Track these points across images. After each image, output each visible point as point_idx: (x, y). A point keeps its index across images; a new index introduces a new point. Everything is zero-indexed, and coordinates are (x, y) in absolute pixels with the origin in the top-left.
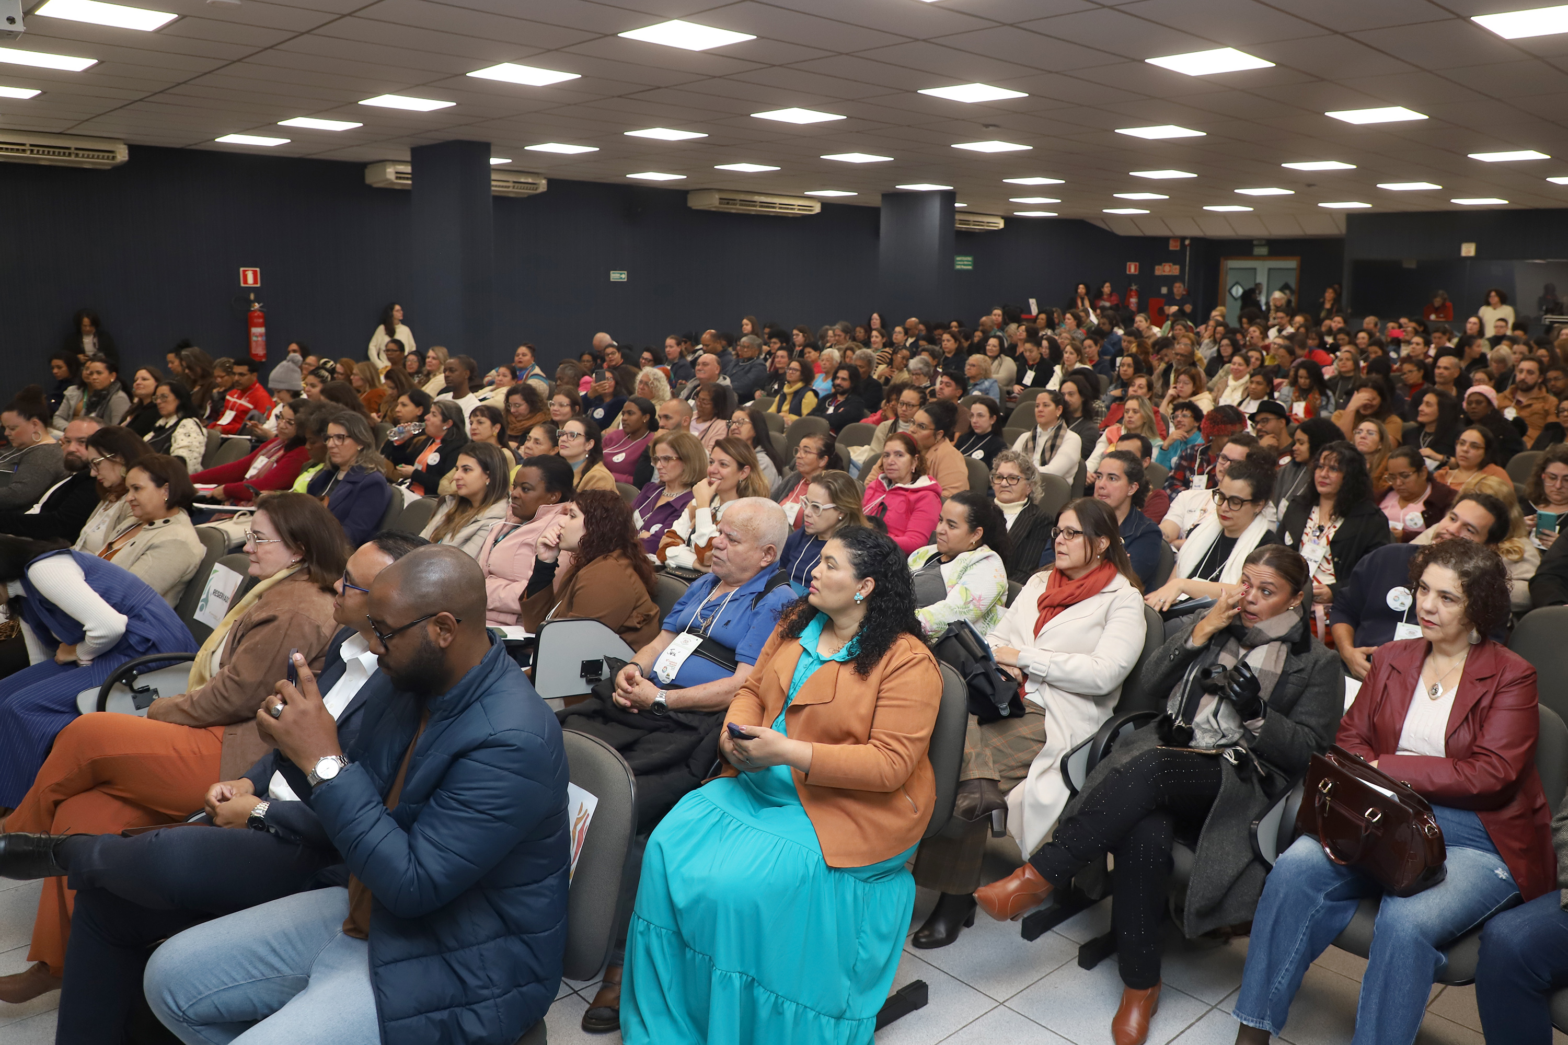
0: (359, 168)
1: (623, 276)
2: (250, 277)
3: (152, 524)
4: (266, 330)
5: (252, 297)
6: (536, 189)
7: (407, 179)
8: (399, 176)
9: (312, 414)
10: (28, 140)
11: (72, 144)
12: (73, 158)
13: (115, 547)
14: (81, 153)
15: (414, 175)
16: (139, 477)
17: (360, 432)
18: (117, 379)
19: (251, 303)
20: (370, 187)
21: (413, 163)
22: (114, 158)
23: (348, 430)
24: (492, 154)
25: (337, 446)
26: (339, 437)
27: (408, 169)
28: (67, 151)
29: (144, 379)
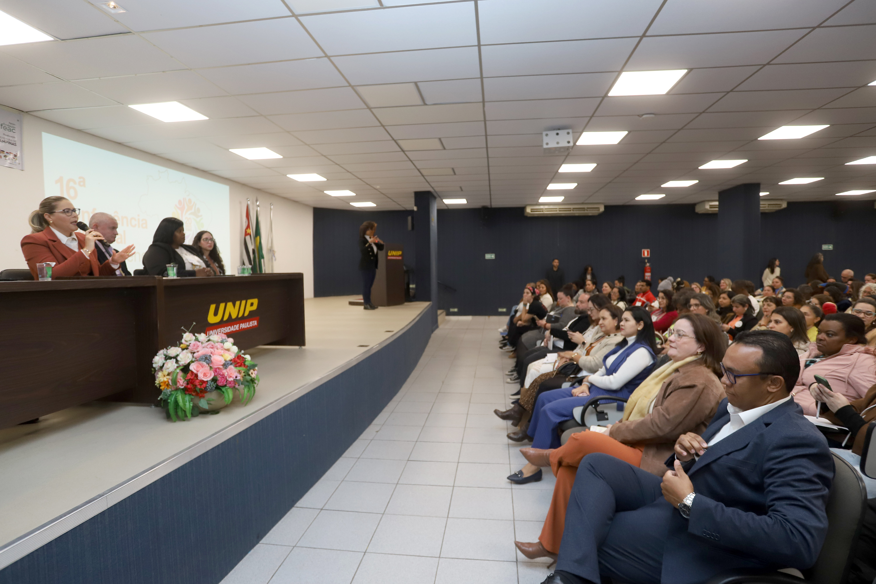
0: (692, 206)
1: (830, 247)
2: (646, 253)
3: (609, 335)
4: (651, 274)
5: (646, 261)
6: (781, 207)
7: (717, 208)
8: (711, 207)
9: (681, 296)
10: (572, 207)
11: (585, 206)
12: (586, 212)
13: (593, 345)
14: (588, 209)
15: (720, 206)
16: (605, 313)
17: (707, 303)
18: (596, 288)
19: (645, 263)
20: (697, 214)
21: (719, 201)
22: (599, 210)
23: (701, 302)
24: (761, 190)
25: (695, 310)
26: (696, 305)
27: (717, 203)
28: (584, 209)
29: (606, 287)
